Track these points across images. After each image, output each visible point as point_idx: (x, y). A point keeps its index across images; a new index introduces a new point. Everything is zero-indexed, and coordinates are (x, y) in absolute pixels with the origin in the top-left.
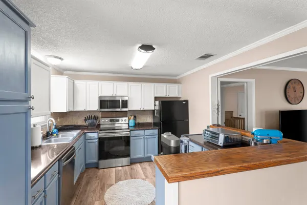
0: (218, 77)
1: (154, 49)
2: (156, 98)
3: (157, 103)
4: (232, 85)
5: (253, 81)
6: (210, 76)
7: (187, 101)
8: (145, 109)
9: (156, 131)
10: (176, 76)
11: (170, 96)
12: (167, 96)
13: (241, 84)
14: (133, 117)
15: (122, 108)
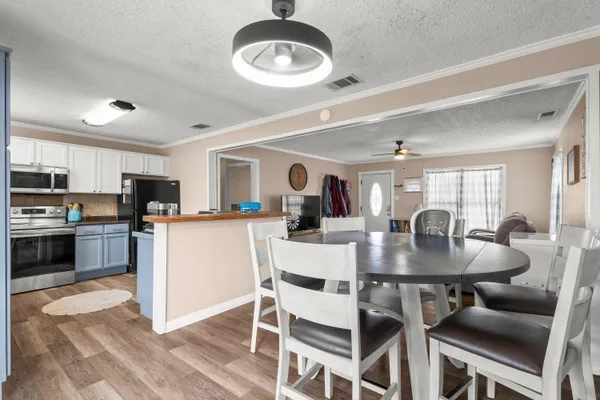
0: (217, 152)
1: (133, 108)
2: (125, 176)
3: (128, 182)
4: (239, 164)
5: (258, 161)
6: (208, 150)
7: (177, 182)
8: (104, 191)
9: (125, 226)
10: (161, 144)
11: (151, 173)
12: (145, 173)
13: (247, 164)
14: (76, 206)
15: (55, 188)
